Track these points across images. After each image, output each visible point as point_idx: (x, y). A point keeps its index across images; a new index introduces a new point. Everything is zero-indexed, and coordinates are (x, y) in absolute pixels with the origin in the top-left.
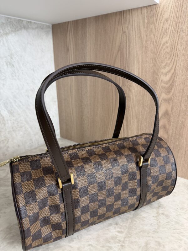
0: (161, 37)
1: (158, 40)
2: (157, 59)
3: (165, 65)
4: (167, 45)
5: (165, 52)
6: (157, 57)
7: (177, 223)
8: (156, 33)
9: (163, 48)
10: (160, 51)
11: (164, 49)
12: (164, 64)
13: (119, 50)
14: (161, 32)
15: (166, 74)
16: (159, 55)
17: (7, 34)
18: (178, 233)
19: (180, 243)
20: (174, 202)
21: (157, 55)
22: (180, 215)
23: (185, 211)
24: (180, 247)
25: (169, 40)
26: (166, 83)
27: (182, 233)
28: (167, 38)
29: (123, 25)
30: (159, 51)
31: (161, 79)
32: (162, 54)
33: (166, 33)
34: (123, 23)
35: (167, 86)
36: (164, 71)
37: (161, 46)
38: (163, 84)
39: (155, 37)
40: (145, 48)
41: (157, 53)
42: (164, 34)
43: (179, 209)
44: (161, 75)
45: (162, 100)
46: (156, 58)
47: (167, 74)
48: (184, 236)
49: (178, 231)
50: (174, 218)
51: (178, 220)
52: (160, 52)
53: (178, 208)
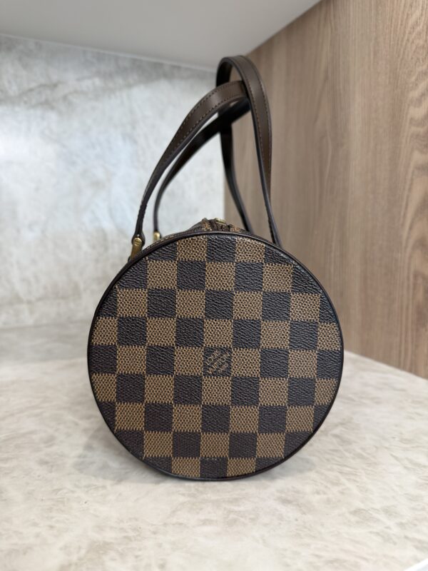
0: (405, 17)
1: (399, 26)
2: (398, 70)
3: (417, 80)
4: (419, 29)
5: (414, 48)
6: (399, 66)
7: (360, 456)
8: (395, 12)
9: (411, 40)
10: (405, 49)
11: (413, 42)
12: (413, 79)
13: (326, 78)
14: (405, 6)
15: (419, 101)
16: (402, 59)
17: (130, 86)
18: (341, 473)
19: (326, 487)
20: (396, 426)
21: (399, 60)
22: (386, 448)
23: (413, 447)
24: (318, 493)
25: (422, 15)
26: (421, 123)
27: (356, 475)
28: (418, 13)
29: (333, 24)
30: (402, 52)
31: (409, 117)
32: (408, 55)
33: (414, 4)
34: (332, 18)
35: (421, 130)
36: (415, 94)
37: (406, 38)
38: (414, 129)
39: (393, 20)
40: (375, 54)
41: (399, 56)
42: (411, 6)
43: (397, 439)
44: (408, 108)
45: (413, 172)
46: (396, 69)
47: (423, 99)
48: (355, 481)
49: (348, 469)
50: (362, 449)
51: (369, 454)
52: (404, 52)
53: (394, 438)
